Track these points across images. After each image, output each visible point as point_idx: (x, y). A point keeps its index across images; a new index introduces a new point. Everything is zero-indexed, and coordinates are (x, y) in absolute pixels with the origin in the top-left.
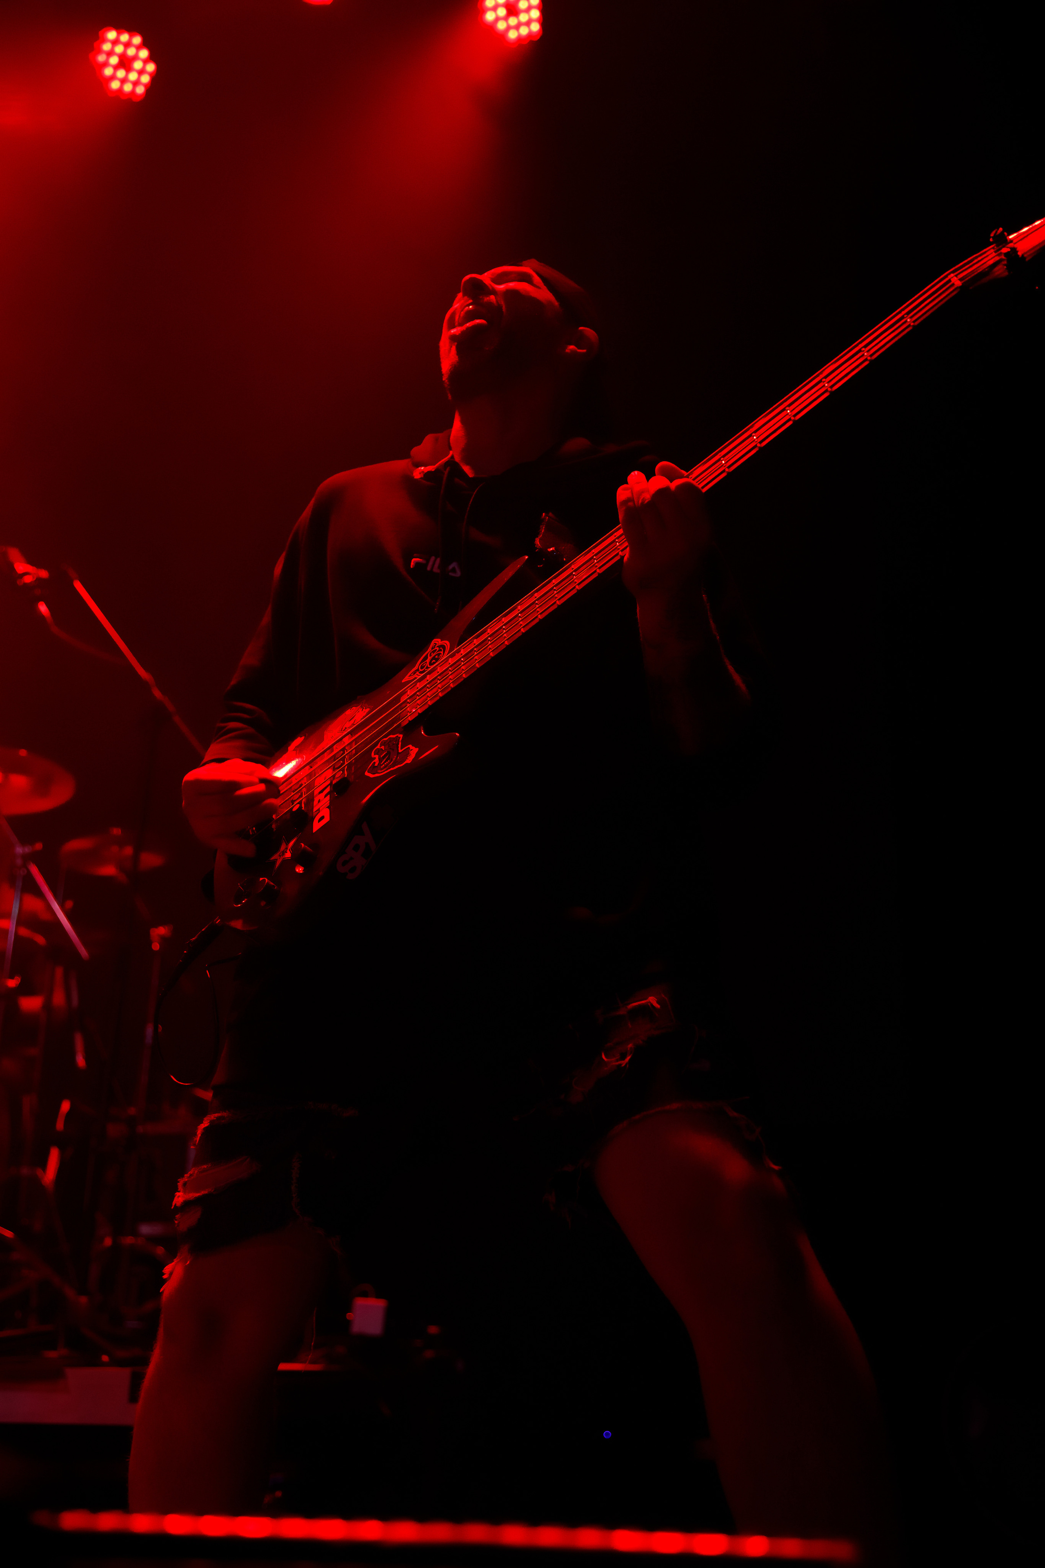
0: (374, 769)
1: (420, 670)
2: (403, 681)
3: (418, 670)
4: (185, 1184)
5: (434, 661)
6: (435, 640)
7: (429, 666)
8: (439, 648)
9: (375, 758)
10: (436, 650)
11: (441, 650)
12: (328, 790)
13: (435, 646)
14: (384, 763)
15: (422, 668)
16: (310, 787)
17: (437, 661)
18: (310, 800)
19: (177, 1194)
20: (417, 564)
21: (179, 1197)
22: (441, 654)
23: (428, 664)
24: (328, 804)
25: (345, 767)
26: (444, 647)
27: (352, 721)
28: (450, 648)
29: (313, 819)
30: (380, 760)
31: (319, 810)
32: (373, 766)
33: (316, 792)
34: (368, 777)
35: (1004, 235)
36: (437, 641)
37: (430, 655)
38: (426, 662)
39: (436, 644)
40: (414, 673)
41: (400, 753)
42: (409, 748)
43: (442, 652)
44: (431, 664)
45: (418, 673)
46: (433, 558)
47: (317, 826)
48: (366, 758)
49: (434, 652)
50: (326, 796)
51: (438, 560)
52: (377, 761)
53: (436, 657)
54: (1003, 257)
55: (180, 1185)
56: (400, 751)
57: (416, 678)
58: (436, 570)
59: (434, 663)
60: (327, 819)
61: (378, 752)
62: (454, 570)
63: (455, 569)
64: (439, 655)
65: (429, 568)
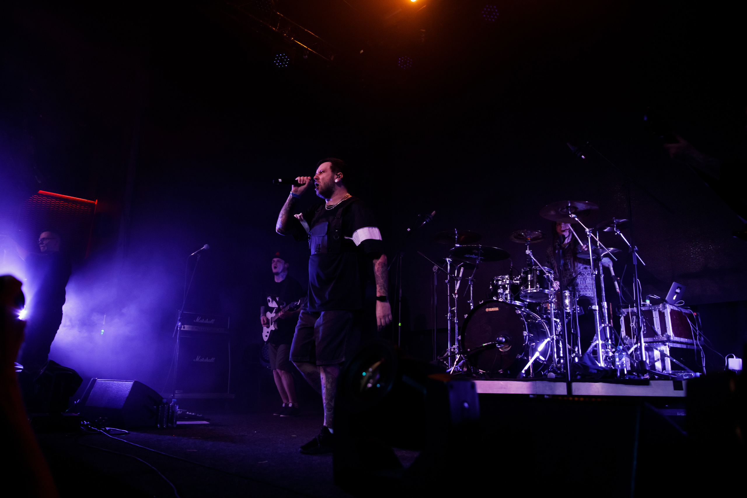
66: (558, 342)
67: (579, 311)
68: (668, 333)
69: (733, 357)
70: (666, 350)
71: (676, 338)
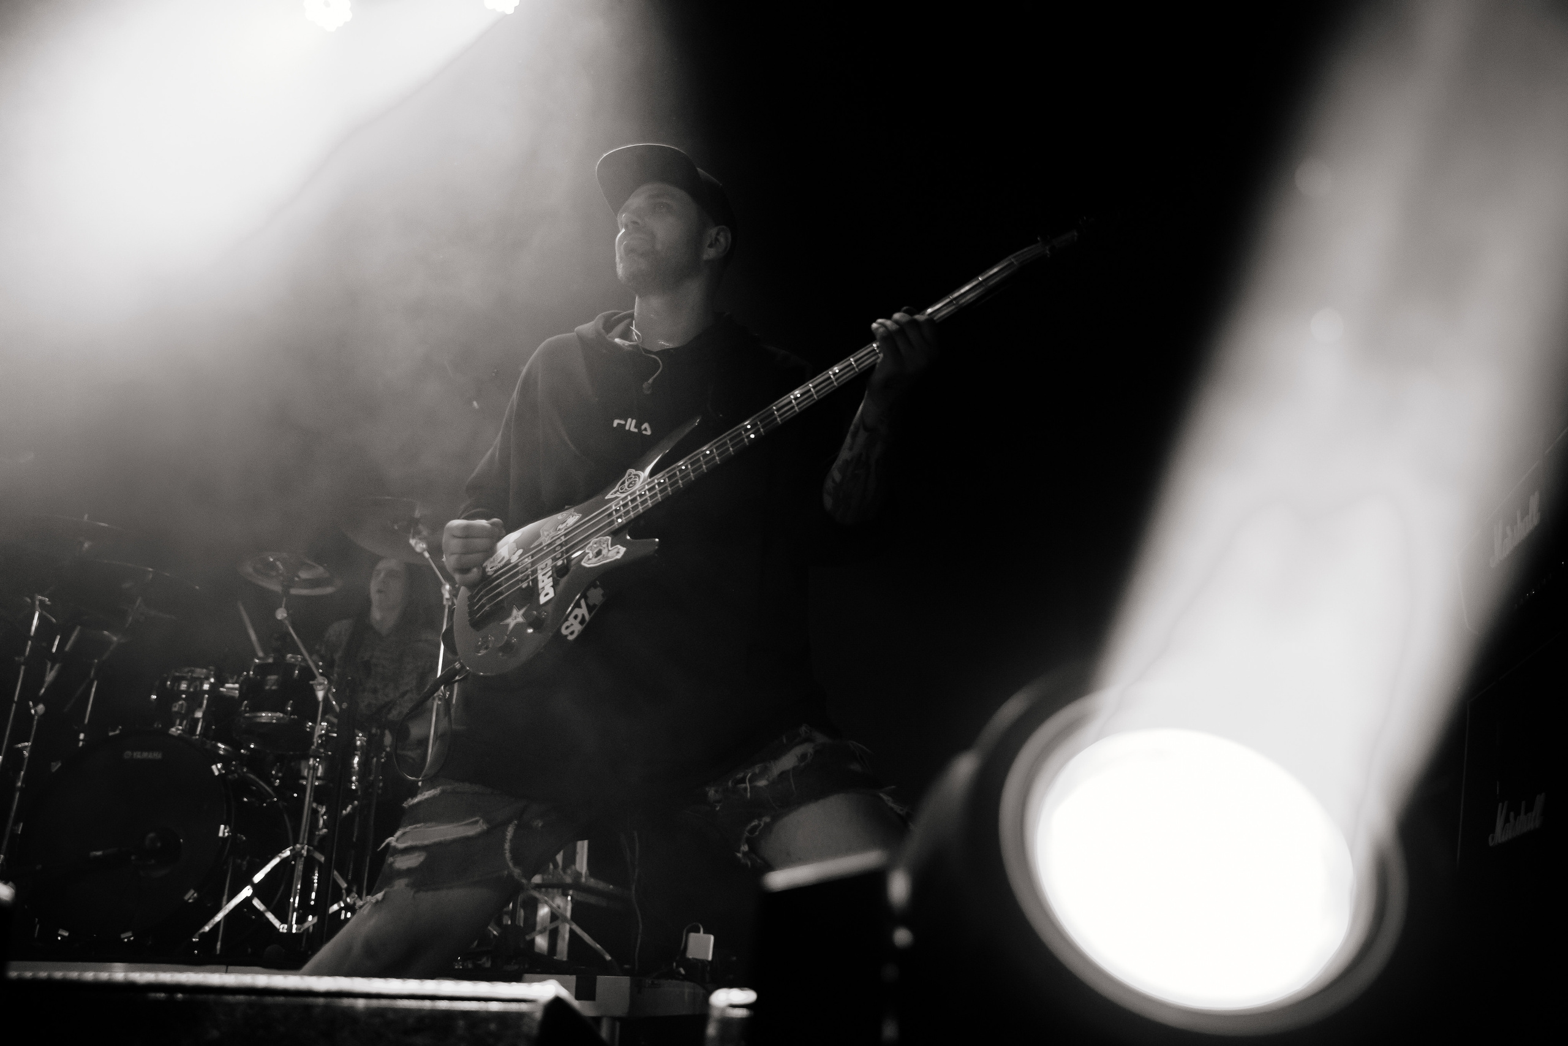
0: (589, 561)
1: (621, 491)
2: (606, 498)
3: (618, 491)
5: (632, 486)
6: (630, 470)
7: (628, 489)
8: (635, 476)
9: (588, 553)
11: (636, 478)
12: (550, 573)
13: (630, 474)
14: (597, 557)
15: (622, 489)
16: (535, 572)
17: (634, 486)
18: (536, 581)
20: (618, 424)
22: (637, 481)
23: (626, 487)
24: (551, 584)
26: (637, 476)
29: (539, 595)
30: (594, 555)
31: (543, 588)
32: (589, 559)
33: (540, 576)
36: (632, 471)
37: (628, 481)
40: (615, 493)
42: (617, 547)
43: (638, 479)
45: (618, 493)
46: (629, 420)
47: (543, 600)
49: (630, 478)
50: (549, 578)
51: (634, 421)
52: (590, 555)
53: (633, 483)
56: (610, 549)
57: (617, 497)
58: (633, 429)
60: (551, 595)
61: (592, 549)
62: (645, 429)
63: (647, 429)
64: (635, 481)
65: (627, 428)
66: (310, 864)
67: (380, 791)
68: (578, 867)
69: (698, 932)
70: (565, 904)
71: (592, 880)
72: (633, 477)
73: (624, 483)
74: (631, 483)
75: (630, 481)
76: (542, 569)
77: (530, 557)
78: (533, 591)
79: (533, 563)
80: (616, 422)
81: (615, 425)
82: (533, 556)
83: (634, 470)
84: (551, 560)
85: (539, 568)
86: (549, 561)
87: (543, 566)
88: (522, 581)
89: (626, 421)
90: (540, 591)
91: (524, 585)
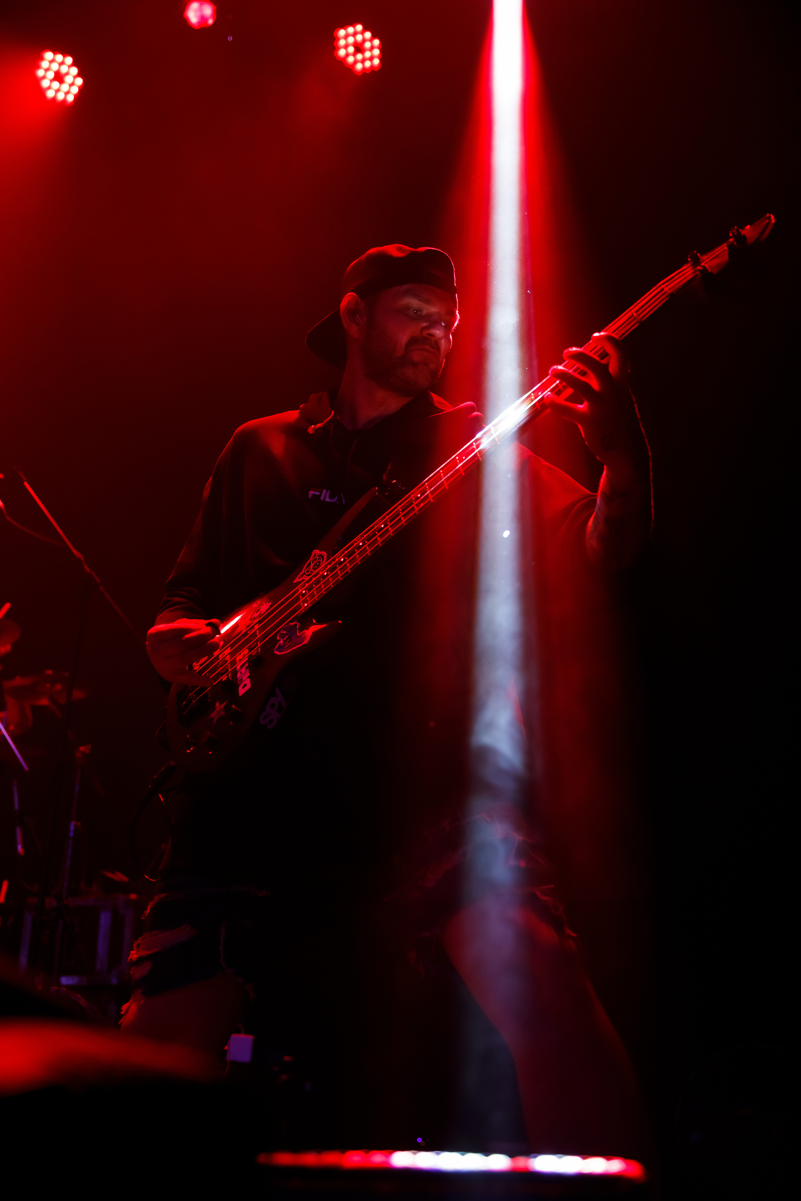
0: (280, 648)
1: (307, 574)
2: (294, 582)
3: (304, 574)
4: (138, 945)
5: (316, 567)
6: (315, 551)
7: (312, 571)
8: (319, 557)
10: (317, 558)
11: (320, 559)
12: (247, 665)
13: (315, 555)
14: (287, 644)
15: (308, 572)
17: (318, 567)
18: (235, 672)
19: (132, 952)
20: (314, 494)
21: (133, 954)
22: (320, 561)
23: (312, 568)
24: (248, 675)
25: (258, 648)
26: (321, 556)
27: (259, 613)
28: (327, 556)
30: (284, 642)
32: (280, 646)
33: (238, 667)
34: (276, 655)
35: (698, 256)
36: (316, 552)
37: (313, 562)
38: (310, 568)
39: (316, 554)
40: (302, 576)
41: (299, 636)
42: (304, 633)
43: (321, 560)
44: (314, 569)
45: (305, 576)
46: (325, 491)
48: (274, 641)
49: (315, 560)
50: (246, 668)
51: (329, 492)
52: (281, 642)
53: (317, 564)
54: (698, 273)
55: (135, 946)
56: (298, 634)
57: (304, 580)
58: (327, 499)
59: (316, 568)
61: (282, 636)
64: (319, 562)
65: (322, 498)
72: (318, 557)
73: (309, 564)
74: (315, 565)
75: (315, 562)
76: (240, 660)
77: (229, 648)
78: (232, 685)
79: (232, 654)
80: (311, 493)
81: (310, 496)
82: (232, 646)
83: (318, 551)
84: (247, 651)
85: (237, 660)
86: (245, 651)
87: (241, 657)
88: (222, 674)
89: (321, 493)
90: (239, 683)
91: (224, 678)
